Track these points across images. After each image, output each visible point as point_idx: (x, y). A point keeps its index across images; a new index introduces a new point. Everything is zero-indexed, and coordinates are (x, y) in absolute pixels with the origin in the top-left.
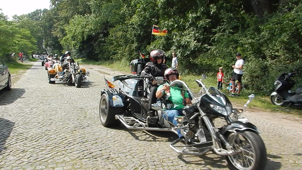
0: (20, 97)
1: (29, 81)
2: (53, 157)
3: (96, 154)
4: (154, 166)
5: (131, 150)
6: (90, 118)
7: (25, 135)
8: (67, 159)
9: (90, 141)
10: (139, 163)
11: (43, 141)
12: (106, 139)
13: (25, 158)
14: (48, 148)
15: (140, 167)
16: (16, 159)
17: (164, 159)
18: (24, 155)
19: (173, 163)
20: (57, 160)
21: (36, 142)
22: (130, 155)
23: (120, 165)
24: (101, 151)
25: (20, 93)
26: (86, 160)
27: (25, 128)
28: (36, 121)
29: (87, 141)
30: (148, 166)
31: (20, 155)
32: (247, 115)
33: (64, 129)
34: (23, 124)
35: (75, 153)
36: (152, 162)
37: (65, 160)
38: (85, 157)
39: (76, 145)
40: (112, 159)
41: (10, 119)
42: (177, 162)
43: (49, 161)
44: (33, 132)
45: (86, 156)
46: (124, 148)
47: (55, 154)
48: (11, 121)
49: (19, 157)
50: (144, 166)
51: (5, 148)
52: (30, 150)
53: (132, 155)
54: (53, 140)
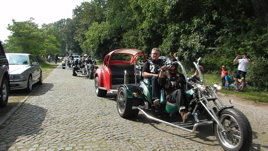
0: (50, 90)
1: (56, 78)
2: (81, 137)
3: (118, 136)
4: (171, 149)
5: (148, 134)
6: (110, 107)
7: (57, 119)
8: (94, 139)
9: (112, 125)
10: (157, 145)
11: (72, 124)
12: (125, 124)
13: (59, 137)
14: (77, 130)
15: (158, 149)
16: (52, 138)
17: (179, 143)
18: (58, 135)
19: (188, 146)
20: (85, 140)
21: (66, 125)
22: (148, 138)
23: (139, 147)
24: (122, 134)
25: (50, 86)
26: (110, 141)
27: (56, 114)
28: (65, 109)
29: (110, 125)
30: (165, 148)
31: (54, 134)
32: (254, 109)
33: (89, 115)
34: (55, 111)
35: (100, 134)
36: (169, 145)
37: (92, 140)
38: (109, 139)
39: (101, 128)
40: (132, 141)
41: (44, 106)
42: (191, 146)
43: (79, 140)
44: (63, 117)
45: (110, 137)
46: (142, 133)
47: (83, 135)
48: (45, 108)
49: (54, 136)
50: (162, 148)
51: (42, 129)
52: (63, 131)
53: (150, 138)
54: (80, 123)
